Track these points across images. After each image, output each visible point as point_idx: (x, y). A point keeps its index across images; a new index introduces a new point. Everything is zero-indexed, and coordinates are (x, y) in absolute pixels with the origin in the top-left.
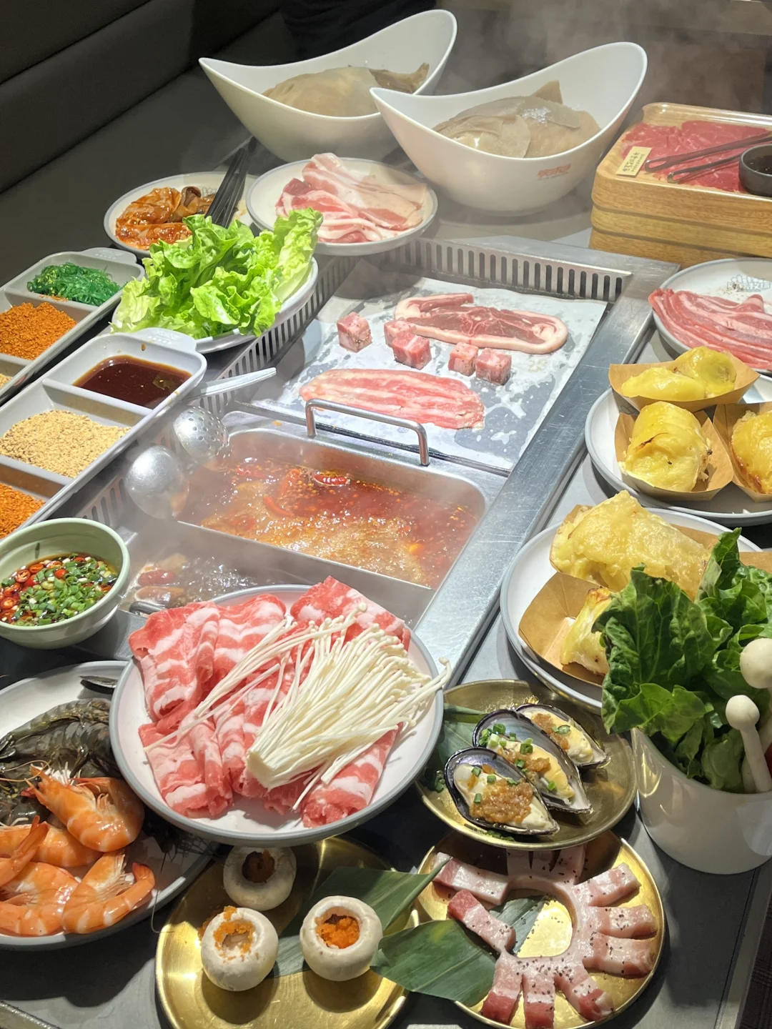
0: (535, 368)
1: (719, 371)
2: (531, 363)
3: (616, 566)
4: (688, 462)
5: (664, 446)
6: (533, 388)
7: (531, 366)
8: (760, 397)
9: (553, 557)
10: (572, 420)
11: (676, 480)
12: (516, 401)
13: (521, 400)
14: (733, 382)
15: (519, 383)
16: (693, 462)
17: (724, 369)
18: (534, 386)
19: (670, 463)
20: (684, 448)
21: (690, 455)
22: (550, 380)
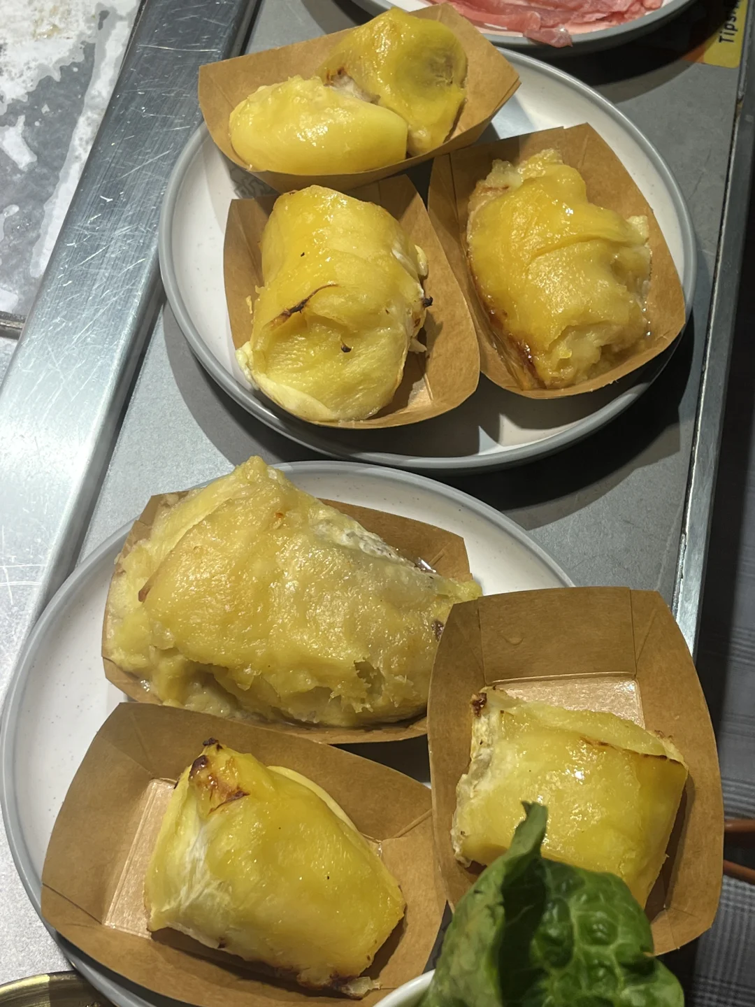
0: (45, 28)
1: (432, 65)
2: (37, 16)
3: (248, 670)
4: (383, 341)
5: (332, 315)
6: (45, 84)
7: (37, 23)
8: (526, 119)
9: (110, 645)
10: (129, 211)
11: (360, 383)
12: (13, 124)
13: (22, 119)
14: (462, 84)
15: (14, 71)
16: (395, 339)
17: (443, 61)
18: (49, 79)
19: (347, 350)
20: (375, 313)
21: (390, 324)
22: (80, 58)
